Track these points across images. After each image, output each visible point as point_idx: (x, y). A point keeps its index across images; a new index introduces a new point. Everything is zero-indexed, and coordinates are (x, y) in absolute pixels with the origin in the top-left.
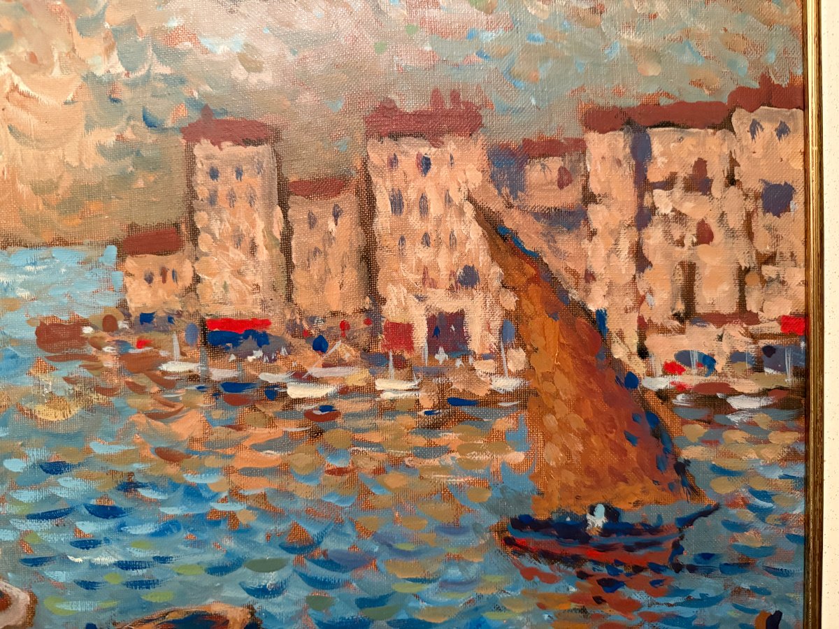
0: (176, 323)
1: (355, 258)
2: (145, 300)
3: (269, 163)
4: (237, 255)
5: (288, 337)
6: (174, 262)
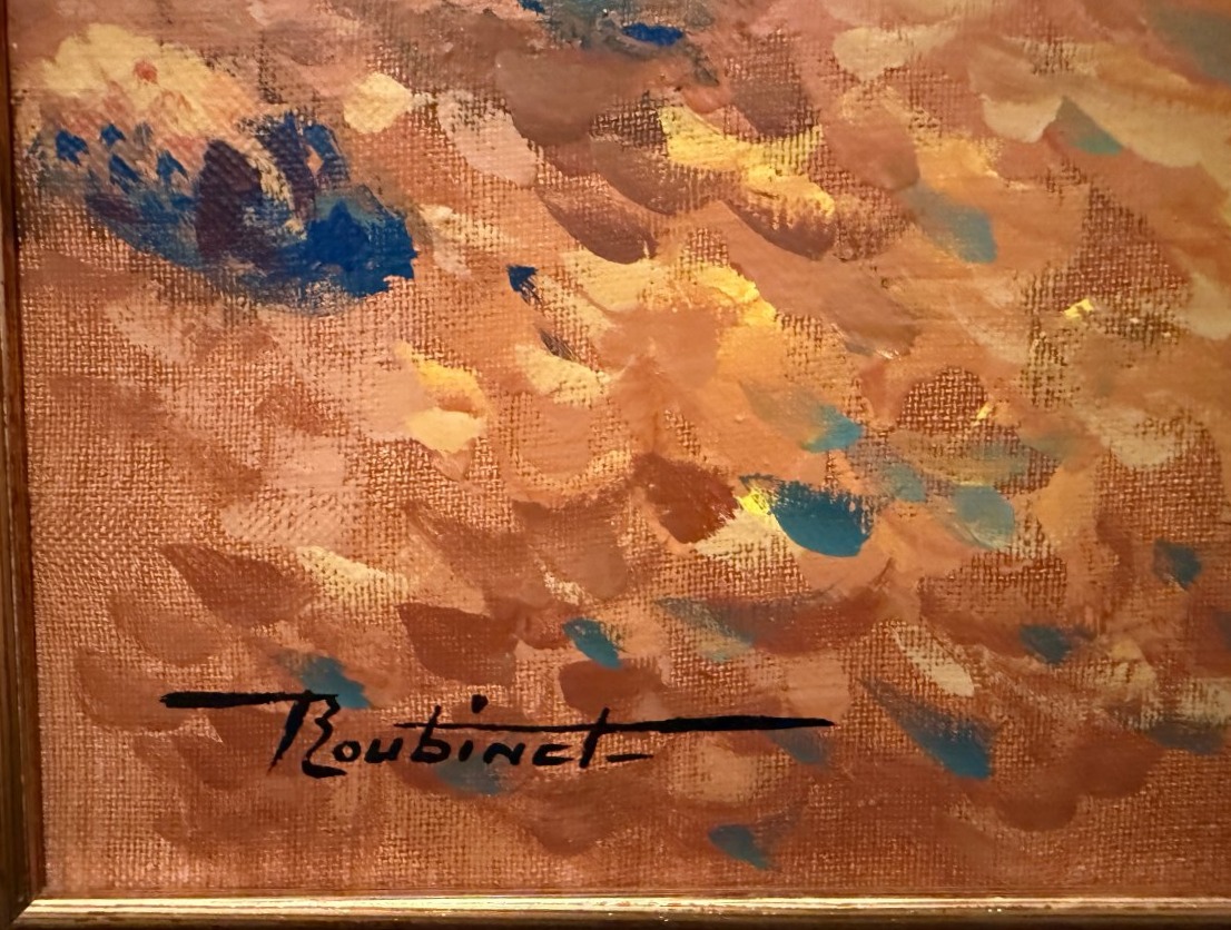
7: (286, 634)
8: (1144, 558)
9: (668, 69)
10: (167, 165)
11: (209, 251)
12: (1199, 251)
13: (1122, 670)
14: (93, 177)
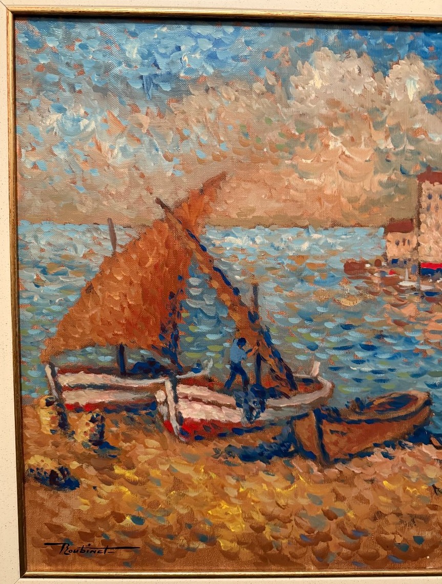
0: (408, 264)
2: (395, 253)
4: (437, 234)
6: (409, 236)
7: (62, 535)
8: (184, 525)
9: (115, 460)
10: (45, 473)
11: (51, 484)
12: (189, 485)
13: (181, 541)
14: (35, 475)
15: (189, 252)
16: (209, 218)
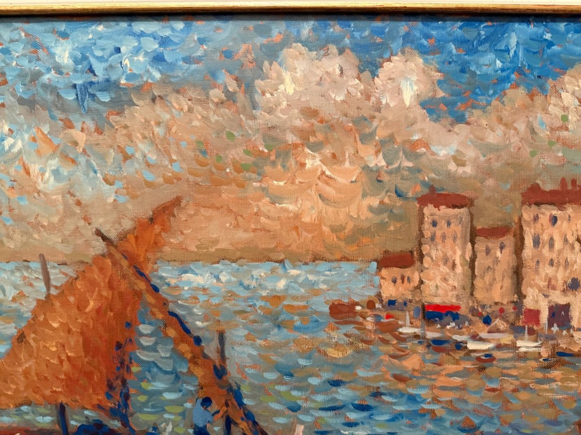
0: (408, 306)
1: (510, 272)
2: (391, 293)
3: (466, 219)
4: (444, 269)
5: (470, 316)
6: (409, 272)
15: (139, 294)
16: (162, 252)
